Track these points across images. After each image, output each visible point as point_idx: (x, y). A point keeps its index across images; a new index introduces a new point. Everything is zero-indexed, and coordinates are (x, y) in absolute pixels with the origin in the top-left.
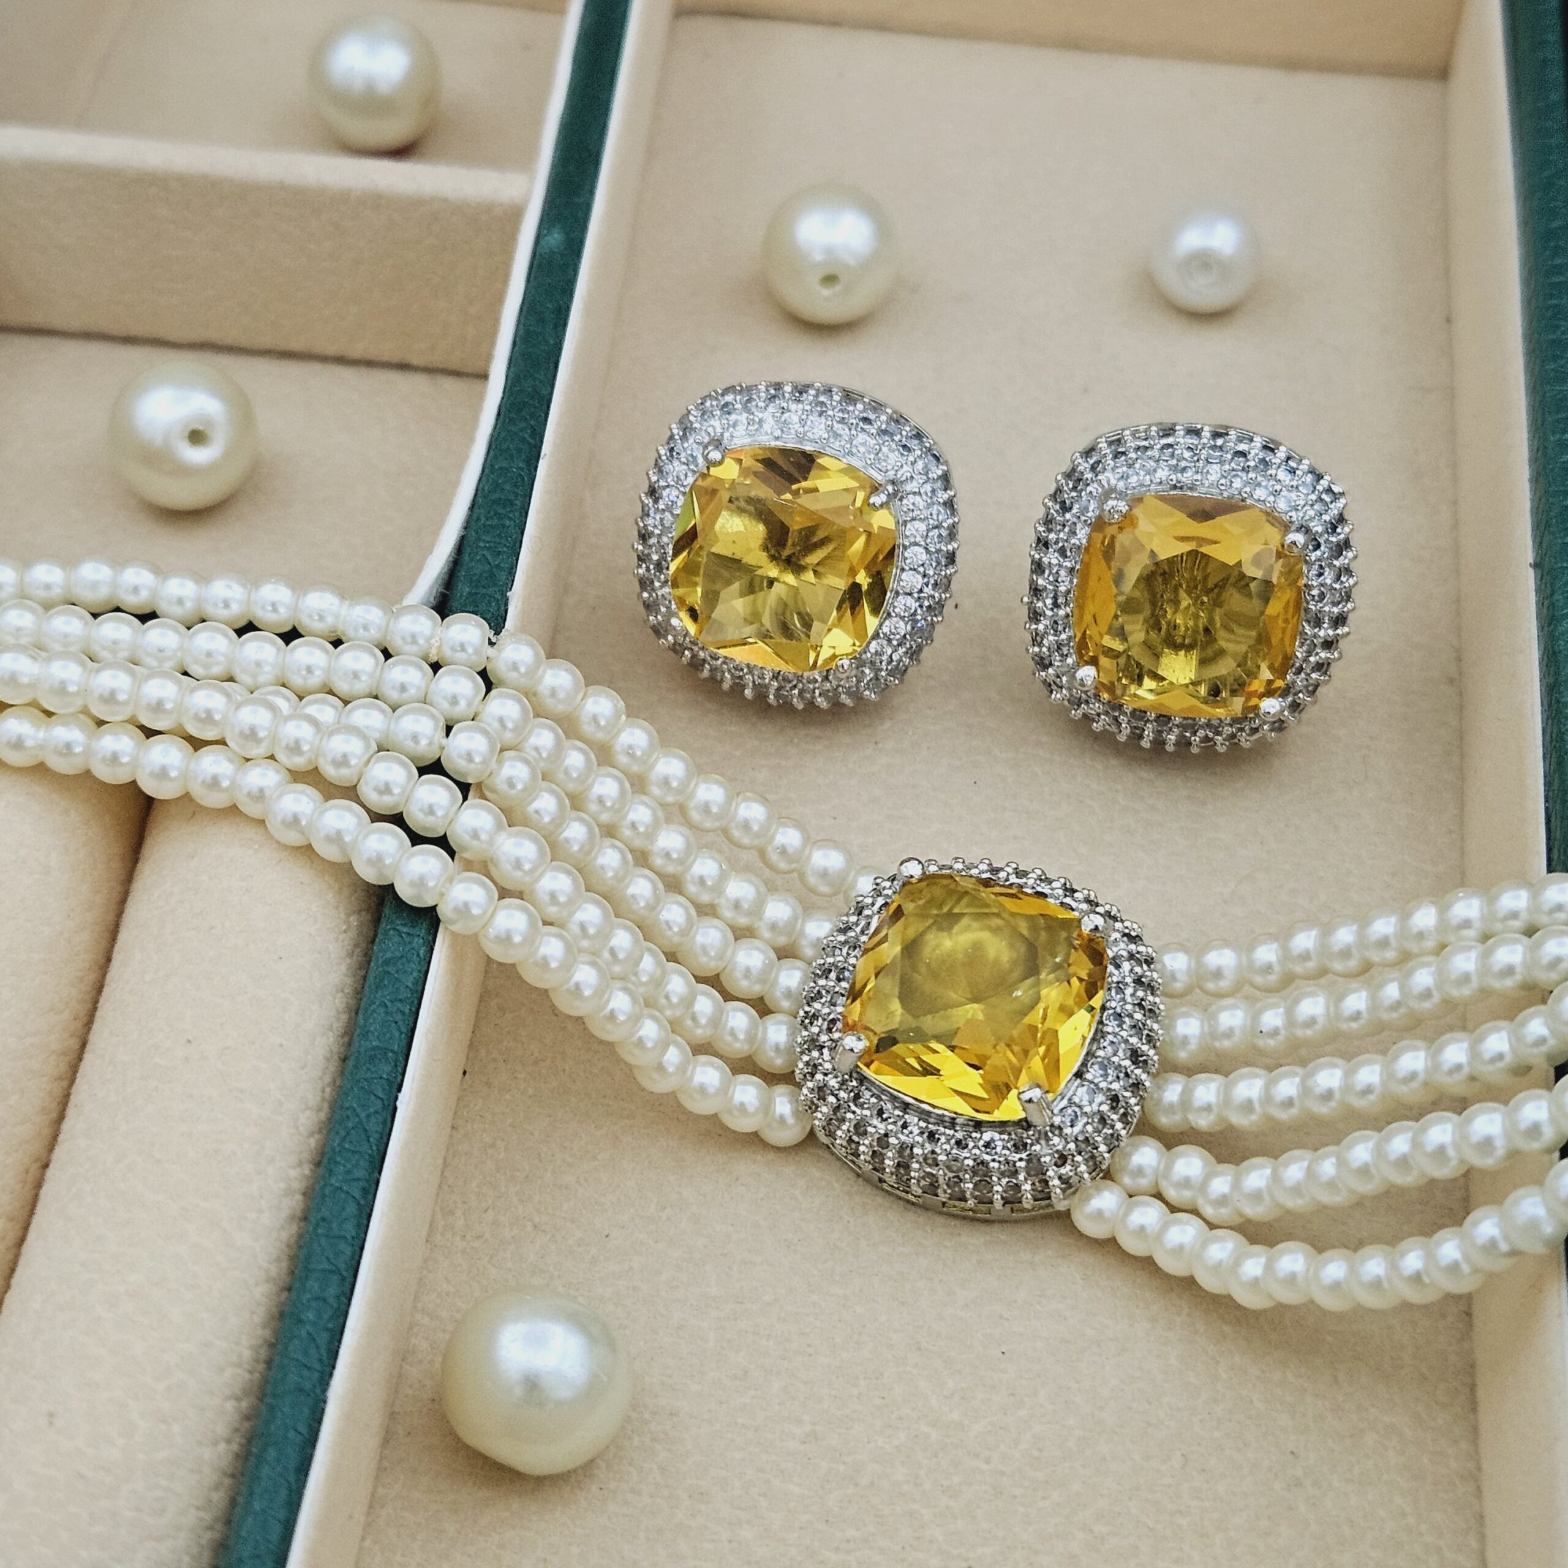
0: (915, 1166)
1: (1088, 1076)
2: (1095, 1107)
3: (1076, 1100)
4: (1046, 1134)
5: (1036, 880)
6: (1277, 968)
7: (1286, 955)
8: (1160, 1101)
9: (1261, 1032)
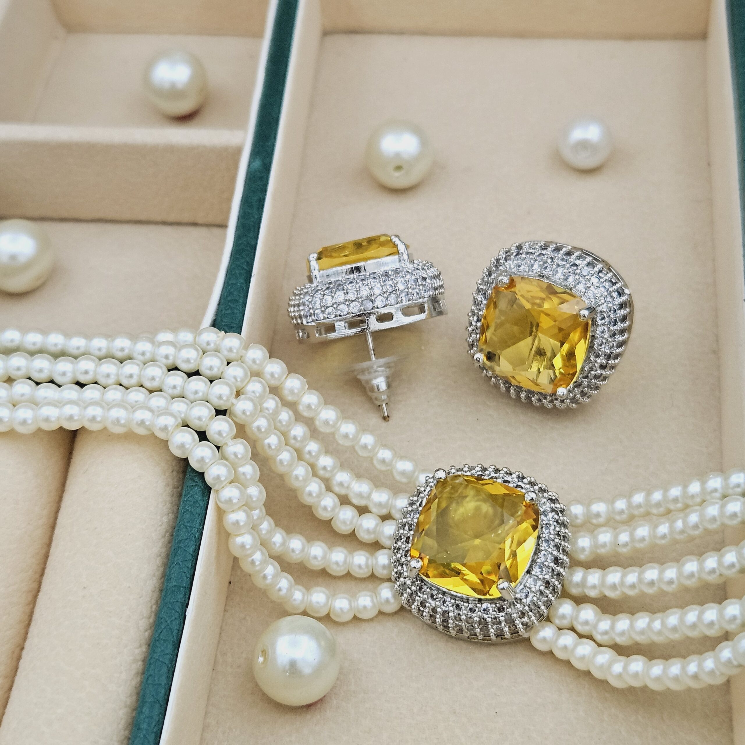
0: (451, 621)
1: (533, 573)
2: (537, 588)
3: (528, 585)
4: (514, 603)
5: (503, 474)
6: (626, 511)
7: (630, 505)
8: (571, 581)
9: (618, 544)
